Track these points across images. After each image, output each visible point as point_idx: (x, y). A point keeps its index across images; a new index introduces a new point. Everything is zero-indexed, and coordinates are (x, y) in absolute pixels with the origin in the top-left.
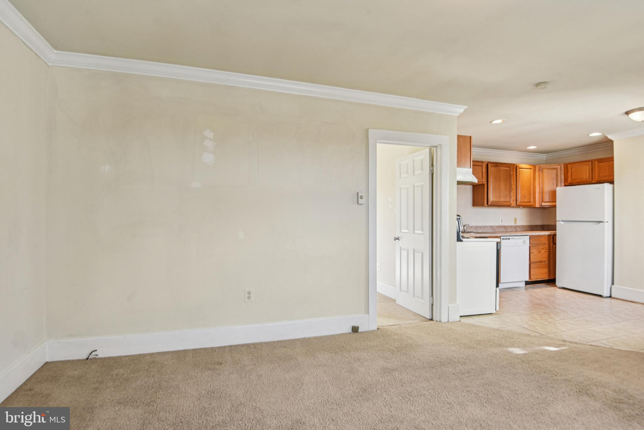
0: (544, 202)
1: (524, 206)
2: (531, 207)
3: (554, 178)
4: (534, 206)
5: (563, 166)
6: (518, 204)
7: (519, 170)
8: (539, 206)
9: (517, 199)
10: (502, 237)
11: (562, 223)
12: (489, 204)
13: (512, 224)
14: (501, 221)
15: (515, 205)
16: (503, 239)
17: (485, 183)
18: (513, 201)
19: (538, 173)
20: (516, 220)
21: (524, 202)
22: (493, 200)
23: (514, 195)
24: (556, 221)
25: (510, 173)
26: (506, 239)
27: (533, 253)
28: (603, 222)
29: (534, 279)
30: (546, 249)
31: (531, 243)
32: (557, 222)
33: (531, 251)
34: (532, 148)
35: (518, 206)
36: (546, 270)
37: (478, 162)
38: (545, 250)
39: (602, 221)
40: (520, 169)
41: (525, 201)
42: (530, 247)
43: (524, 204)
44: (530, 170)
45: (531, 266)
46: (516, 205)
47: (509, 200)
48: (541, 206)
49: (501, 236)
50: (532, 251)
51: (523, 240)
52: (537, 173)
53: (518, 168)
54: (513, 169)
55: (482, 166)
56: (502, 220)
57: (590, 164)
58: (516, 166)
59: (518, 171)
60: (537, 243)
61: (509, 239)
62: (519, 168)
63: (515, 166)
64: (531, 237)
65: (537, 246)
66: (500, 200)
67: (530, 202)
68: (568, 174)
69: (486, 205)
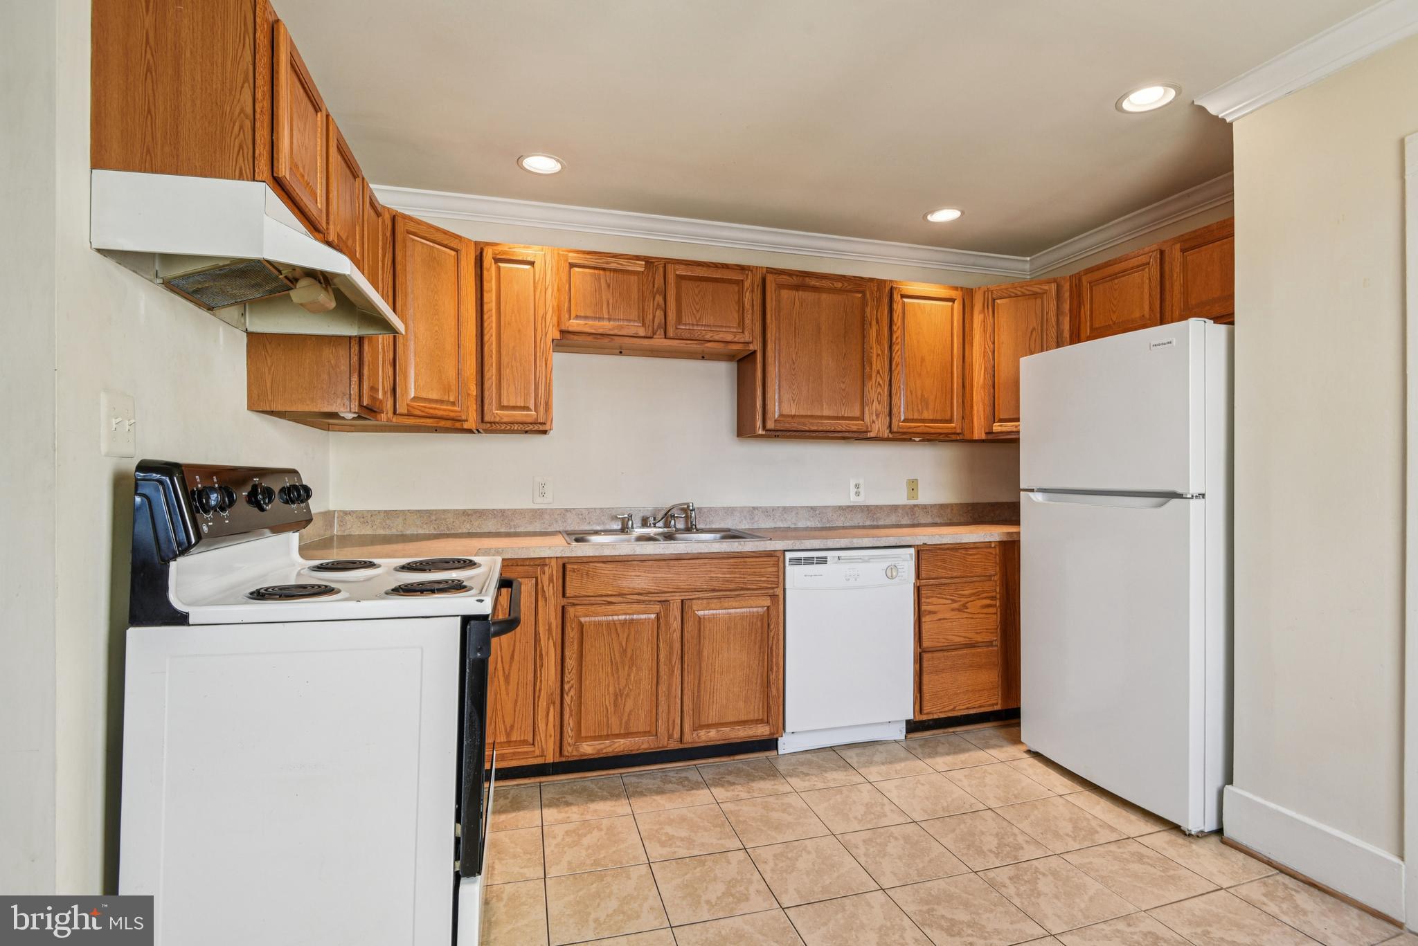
0: (1001, 420)
1: (929, 438)
2: (954, 437)
3: (1034, 329)
4: (968, 437)
5: (1067, 287)
6: (895, 428)
7: (904, 303)
8: (983, 436)
9: (895, 411)
10: (788, 555)
11: (1038, 497)
12: (770, 425)
13: (901, 498)
14: (853, 490)
15: (886, 434)
16: (797, 562)
17: (756, 346)
18: (878, 416)
19: (981, 316)
20: (913, 485)
21: (923, 421)
22: (786, 411)
23: (879, 393)
24: (1018, 490)
25: (863, 312)
26: (809, 561)
27: (931, 612)
28: (1180, 496)
29: (935, 711)
30: (993, 598)
31: (923, 574)
32: (1021, 492)
33: (924, 608)
34: (945, 216)
35: (901, 437)
36: (991, 677)
37: (726, 266)
38: (988, 602)
39: (1180, 491)
40: (906, 300)
41: (926, 415)
42: (918, 590)
43: (921, 427)
44: (950, 304)
45: (925, 664)
46: (891, 432)
47: (857, 413)
48: (990, 437)
49: (785, 551)
50: (929, 604)
51: (885, 564)
52: (978, 319)
53: (896, 297)
54: (879, 300)
55: (739, 283)
56: (857, 486)
57: (1156, 258)
58: (892, 289)
59: (897, 307)
60: (950, 574)
61: (823, 560)
62: (903, 296)
63: (888, 288)
64: (922, 553)
65: (953, 587)
66: (819, 413)
67: (950, 421)
68: (1082, 310)
69: (761, 432)
